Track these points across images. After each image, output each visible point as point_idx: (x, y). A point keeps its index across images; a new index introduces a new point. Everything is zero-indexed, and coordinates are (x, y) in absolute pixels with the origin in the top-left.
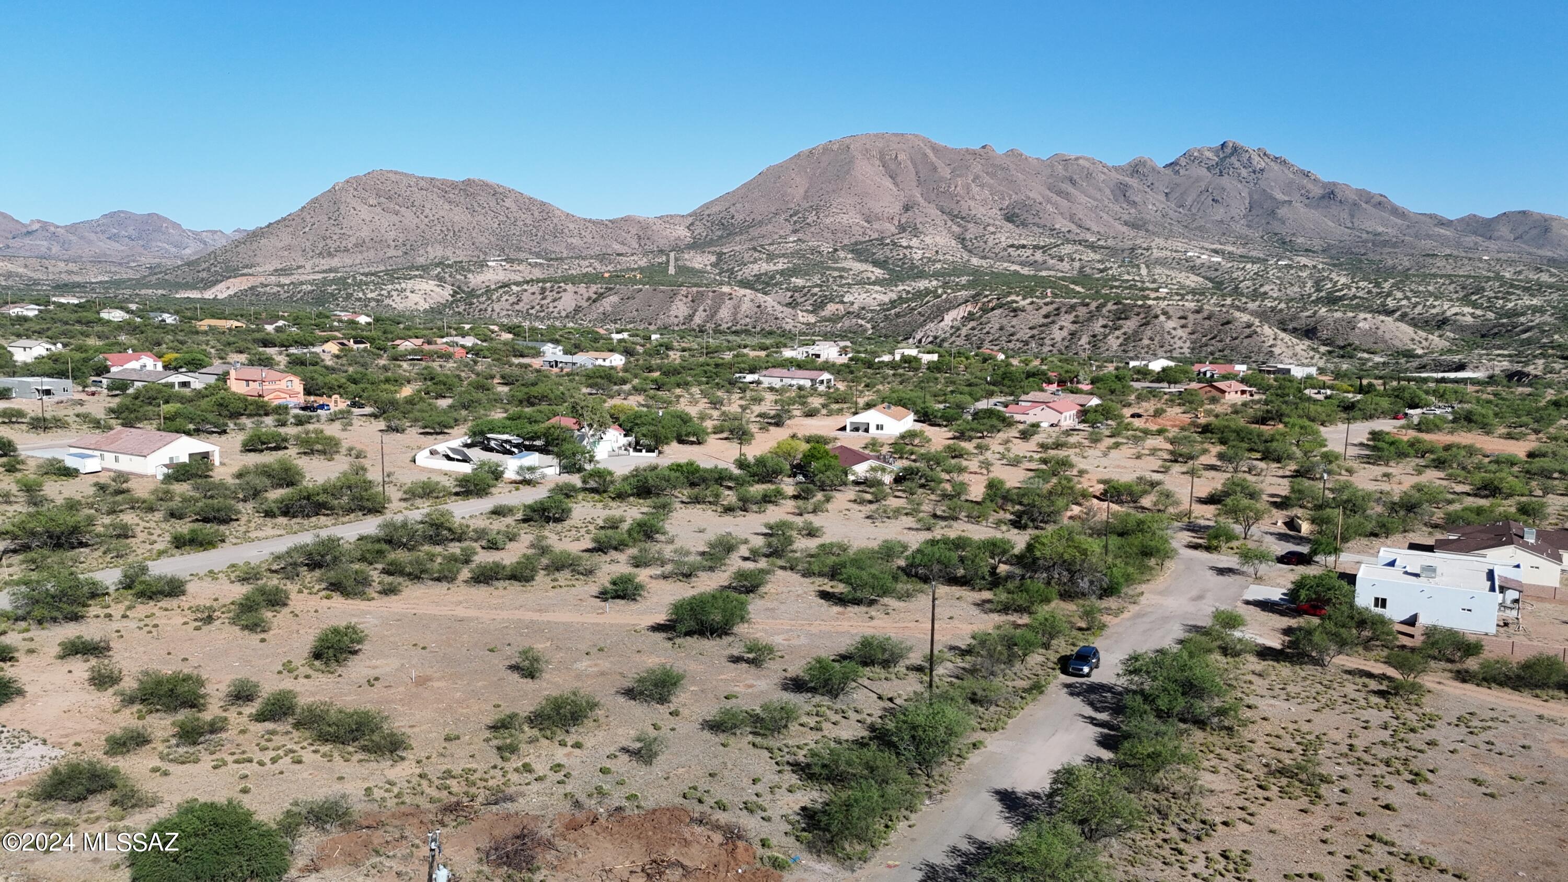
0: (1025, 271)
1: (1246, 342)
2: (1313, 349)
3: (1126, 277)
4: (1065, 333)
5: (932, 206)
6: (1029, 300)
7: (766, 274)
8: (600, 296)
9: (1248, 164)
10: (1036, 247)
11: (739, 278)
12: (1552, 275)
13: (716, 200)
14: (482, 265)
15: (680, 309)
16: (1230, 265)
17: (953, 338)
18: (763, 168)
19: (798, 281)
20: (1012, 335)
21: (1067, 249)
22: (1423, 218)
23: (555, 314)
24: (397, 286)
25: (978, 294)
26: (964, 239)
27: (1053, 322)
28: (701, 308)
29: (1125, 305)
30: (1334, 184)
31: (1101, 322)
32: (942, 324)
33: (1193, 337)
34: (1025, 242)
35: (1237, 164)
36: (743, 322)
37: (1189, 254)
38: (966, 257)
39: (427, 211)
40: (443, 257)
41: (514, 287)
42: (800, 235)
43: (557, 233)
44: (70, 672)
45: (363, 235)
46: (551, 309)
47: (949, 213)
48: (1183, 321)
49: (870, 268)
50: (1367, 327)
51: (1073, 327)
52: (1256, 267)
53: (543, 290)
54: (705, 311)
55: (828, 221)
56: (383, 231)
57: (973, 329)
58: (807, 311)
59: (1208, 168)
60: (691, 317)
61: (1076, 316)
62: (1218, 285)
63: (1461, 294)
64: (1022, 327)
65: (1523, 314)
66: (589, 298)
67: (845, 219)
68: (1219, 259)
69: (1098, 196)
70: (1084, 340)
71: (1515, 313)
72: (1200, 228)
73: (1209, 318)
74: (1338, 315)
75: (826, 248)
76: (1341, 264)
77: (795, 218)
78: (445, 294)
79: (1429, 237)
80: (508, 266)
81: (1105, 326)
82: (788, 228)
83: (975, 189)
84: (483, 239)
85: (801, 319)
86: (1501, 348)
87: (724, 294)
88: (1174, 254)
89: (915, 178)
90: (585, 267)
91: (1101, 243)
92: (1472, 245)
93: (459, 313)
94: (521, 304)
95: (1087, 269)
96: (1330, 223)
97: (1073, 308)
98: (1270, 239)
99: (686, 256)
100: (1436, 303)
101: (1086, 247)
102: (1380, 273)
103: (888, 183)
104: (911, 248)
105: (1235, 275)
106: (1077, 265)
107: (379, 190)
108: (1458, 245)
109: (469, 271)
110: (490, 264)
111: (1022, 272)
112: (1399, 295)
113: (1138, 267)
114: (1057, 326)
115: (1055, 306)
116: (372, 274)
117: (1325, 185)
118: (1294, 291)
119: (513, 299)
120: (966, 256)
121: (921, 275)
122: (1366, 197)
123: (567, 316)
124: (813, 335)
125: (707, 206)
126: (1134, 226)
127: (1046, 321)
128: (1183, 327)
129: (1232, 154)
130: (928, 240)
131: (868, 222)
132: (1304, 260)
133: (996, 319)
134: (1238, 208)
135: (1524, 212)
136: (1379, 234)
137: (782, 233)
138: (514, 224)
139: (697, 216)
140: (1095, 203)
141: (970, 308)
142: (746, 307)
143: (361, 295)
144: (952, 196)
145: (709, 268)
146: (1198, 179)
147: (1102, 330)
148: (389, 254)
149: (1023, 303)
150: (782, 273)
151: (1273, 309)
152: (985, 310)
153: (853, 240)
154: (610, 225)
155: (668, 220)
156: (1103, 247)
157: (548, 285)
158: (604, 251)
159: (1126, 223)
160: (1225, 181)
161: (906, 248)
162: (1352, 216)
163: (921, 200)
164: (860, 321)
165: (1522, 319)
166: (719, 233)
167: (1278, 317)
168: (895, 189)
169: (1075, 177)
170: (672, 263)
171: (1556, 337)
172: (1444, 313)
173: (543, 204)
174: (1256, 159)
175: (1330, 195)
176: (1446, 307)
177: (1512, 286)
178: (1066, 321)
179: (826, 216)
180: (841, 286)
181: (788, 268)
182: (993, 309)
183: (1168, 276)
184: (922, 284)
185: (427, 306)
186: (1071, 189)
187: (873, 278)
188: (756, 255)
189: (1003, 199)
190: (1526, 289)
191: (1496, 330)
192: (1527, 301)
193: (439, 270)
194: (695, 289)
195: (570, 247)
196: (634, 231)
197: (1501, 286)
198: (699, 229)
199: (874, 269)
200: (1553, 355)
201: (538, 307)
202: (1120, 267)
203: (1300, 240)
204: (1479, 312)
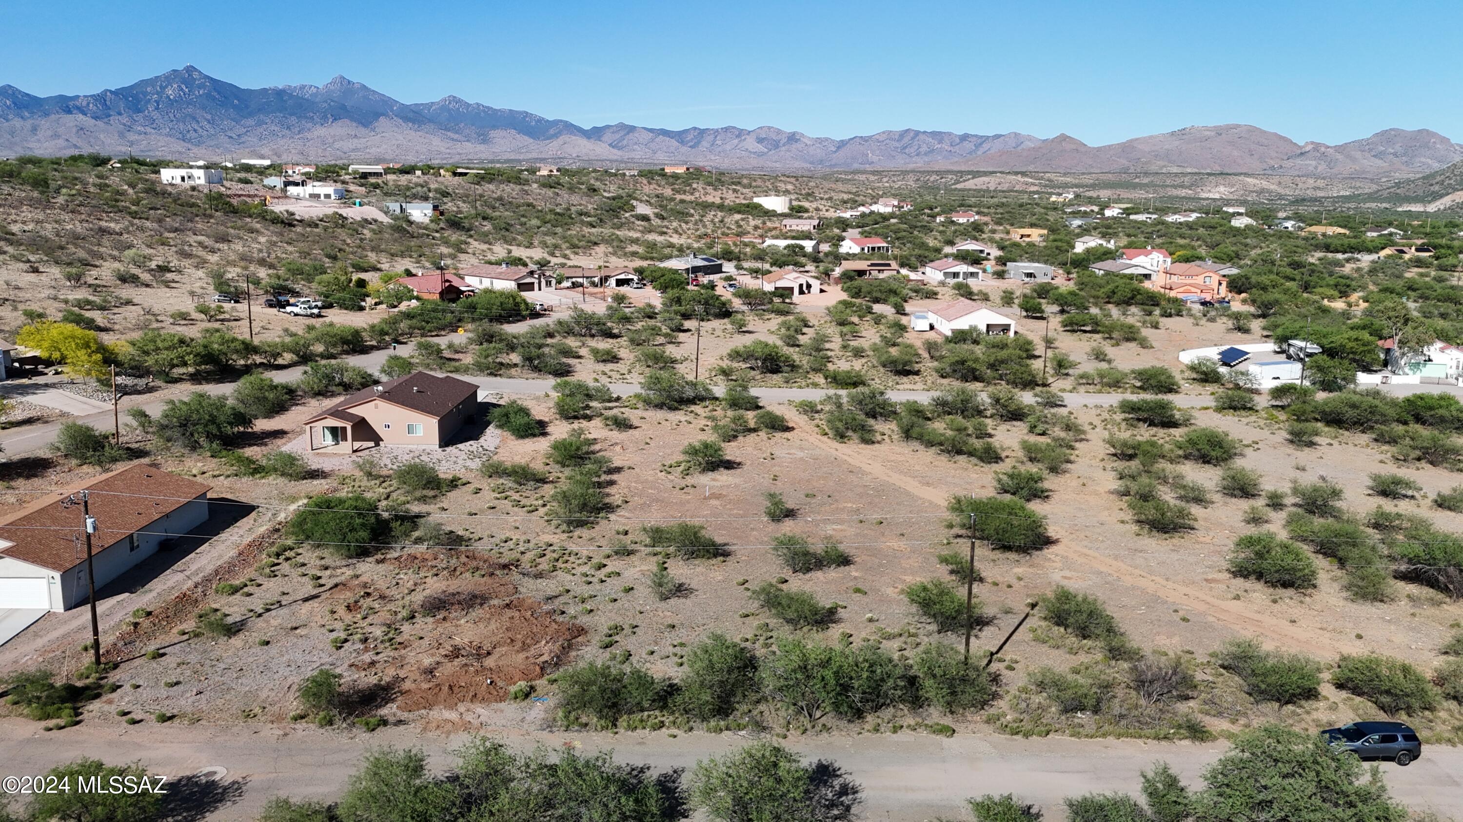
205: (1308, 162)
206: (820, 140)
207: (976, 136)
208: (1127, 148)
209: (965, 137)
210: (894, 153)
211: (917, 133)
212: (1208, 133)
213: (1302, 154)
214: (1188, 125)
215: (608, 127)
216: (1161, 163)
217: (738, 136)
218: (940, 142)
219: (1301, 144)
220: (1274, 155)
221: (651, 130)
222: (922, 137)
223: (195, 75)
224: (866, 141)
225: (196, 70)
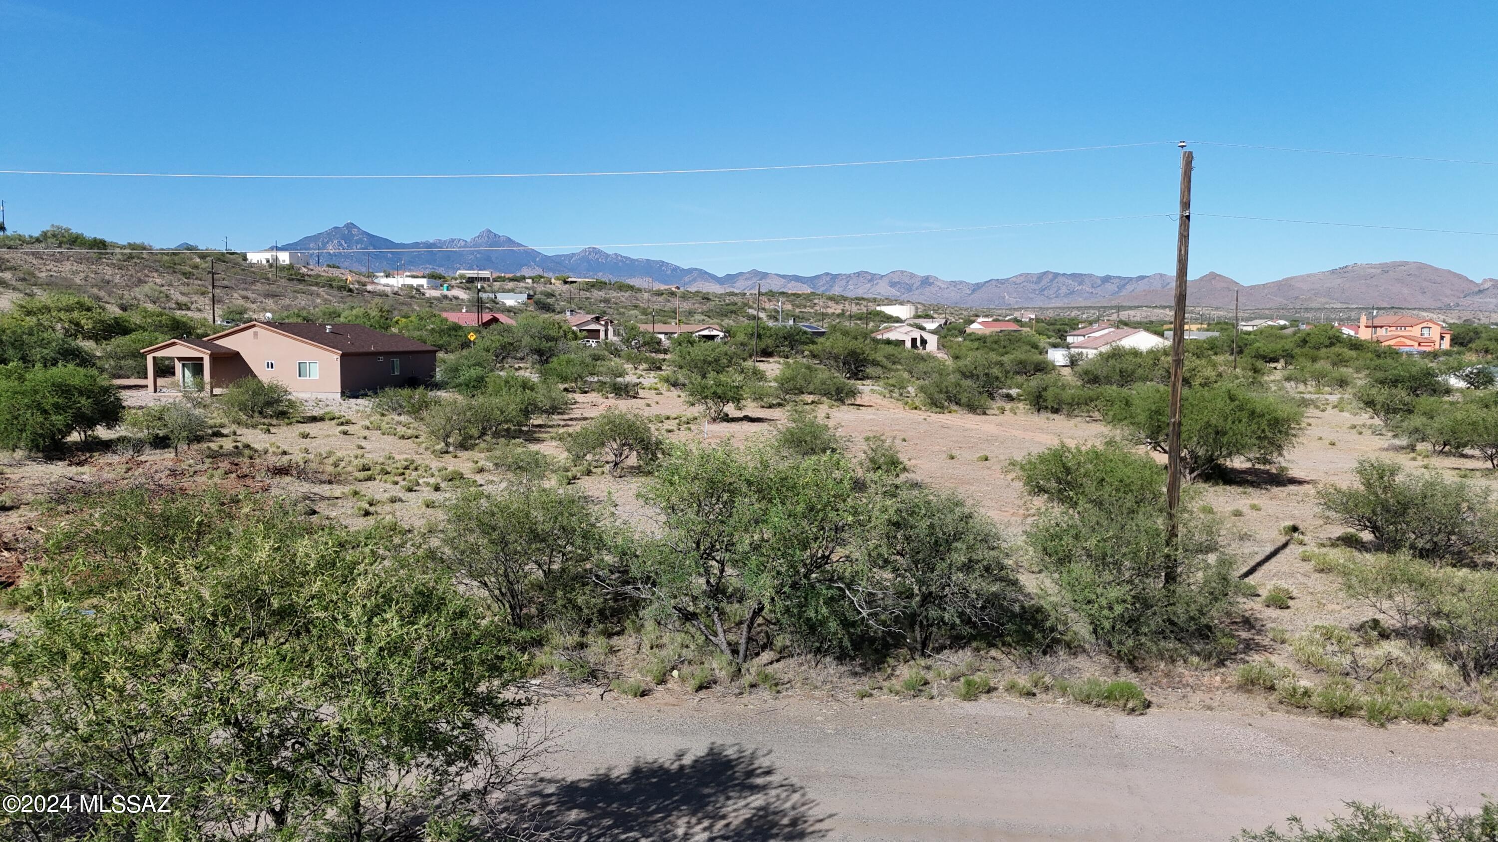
205: (1488, 300)
206: (954, 284)
207: (1119, 277)
208: (1283, 286)
209: (1107, 279)
210: (1032, 296)
211: (1056, 275)
212: (1373, 270)
213: (1480, 291)
214: (1350, 263)
215: (741, 274)
216: (1323, 300)
217: (870, 281)
218: (1080, 284)
219: (1479, 281)
220: (1449, 292)
221: (784, 277)
222: (1060, 279)
223: (355, 231)
224: (1003, 284)
225: (355, 226)
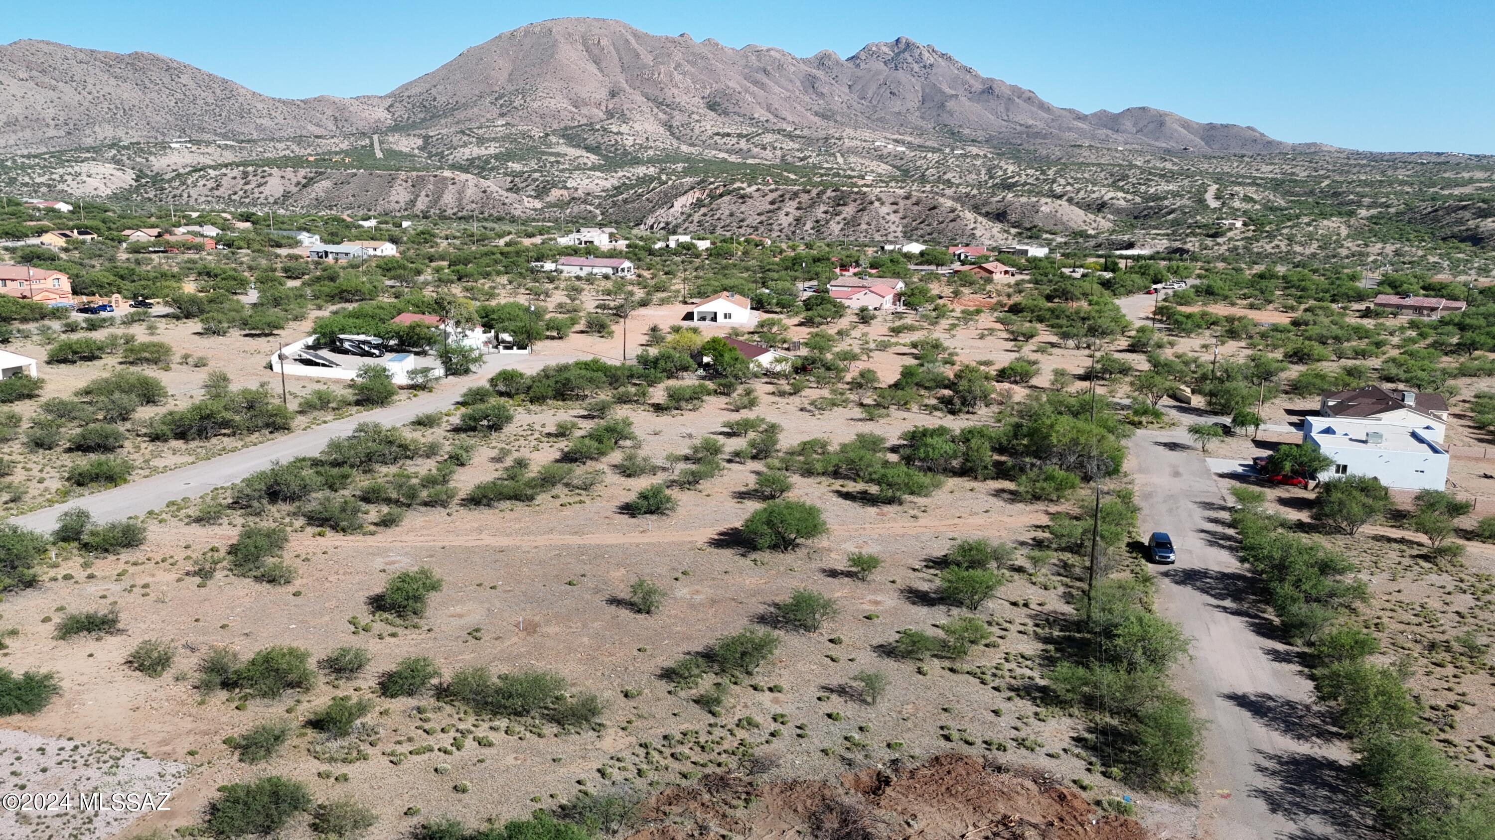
0: (733, 159)
1: (951, 225)
2: (1005, 231)
3: (826, 165)
4: (790, 219)
5: (637, 92)
6: (755, 187)
7: (479, 158)
8: (309, 182)
9: (919, 60)
10: (740, 136)
11: (450, 162)
12: (1174, 164)
13: (415, 81)
14: (164, 147)
15: (400, 194)
16: (913, 154)
17: (687, 224)
18: (463, 49)
19: (516, 167)
20: (742, 221)
21: (768, 138)
22: (1064, 113)
23: (262, 200)
24: (70, 170)
25: (702, 181)
26: (671, 126)
27: (779, 208)
28: (423, 193)
29: (842, 192)
30: (992, 80)
31: (823, 208)
32: (672, 210)
33: (905, 221)
34: (729, 131)
35: (910, 60)
36: (469, 207)
37: (877, 144)
38: (676, 145)
39: (90, 87)
40: (114, 138)
41: (210, 171)
42: (508, 119)
43: (243, 113)
44: (91, 655)
45: (15, 112)
46: (257, 195)
47: (655, 101)
48: (895, 207)
49: (585, 154)
50: (1048, 210)
51: (798, 213)
52: (936, 156)
53: (245, 175)
54: (427, 196)
55: (535, 105)
56: (39, 108)
57: (705, 215)
58: (530, 196)
59: (885, 63)
60: (413, 202)
61: (800, 203)
62: (906, 173)
63: (1110, 181)
64: (751, 212)
65: (1165, 198)
66: (298, 183)
67: (553, 104)
68: (904, 149)
69: (790, 87)
70: (809, 225)
71: (1156, 198)
72: (881, 120)
73: (917, 204)
74: (1024, 200)
75: (537, 133)
76: (1004, 154)
77: (501, 102)
78: (127, 178)
79: (1070, 129)
80: (194, 148)
81: (826, 212)
82: (496, 111)
83: (678, 77)
84: (159, 118)
85: (527, 205)
86: (1157, 228)
87: (446, 178)
88: (864, 144)
89: (618, 64)
90: (281, 150)
91: (798, 132)
92: (1104, 137)
93: (150, 199)
94: (222, 190)
95: (788, 157)
96: (990, 116)
97: (796, 195)
98: (941, 130)
99: (391, 139)
100: (1095, 189)
101: (784, 136)
102: (1042, 163)
103: (592, 68)
104: (622, 134)
105: (918, 164)
106: (779, 153)
107: (30, 62)
108: (1093, 137)
109: (151, 153)
110: (173, 145)
111: (730, 159)
112: (1063, 182)
113: (834, 155)
114: (783, 212)
115: (779, 193)
116: (35, 157)
117: (984, 81)
118: (972, 178)
119: (212, 183)
120: (675, 143)
121: (636, 161)
122: (1018, 92)
123: (275, 203)
124: (544, 220)
125: (406, 87)
126: (824, 116)
127: (772, 207)
128: (895, 212)
129: (905, 50)
130: (637, 127)
131: (576, 107)
132: (974, 150)
133: (726, 205)
134: (913, 101)
135: (1143, 108)
136: (1030, 127)
137: (488, 116)
138: (194, 101)
139: (396, 97)
140: (788, 94)
141: (698, 194)
142: (471, 192)
143: (27, 179)
144: (657, 83)
145: (416, 151)
146: (878, 73)
147: (824, 216)
148: (47, 135)
149: (749, 190)
150: (496, 157)
151: (967, 195)
152: (713, 197)
153: (562, 125)
154: (302, 105)
155: (365, 100)
156: (799, 137)
157: (250, 169)
158: (299, 133)
159: (816, 114)
160: (900, 74)
161: (617, 134)
162: (1007, 110)
163: (625, 86)
164: (588, 207)
165: (1166, 203)
166: (422, 116)
167: (972, 202)
168: (600, 75)
169: (769, 68)
170: (377, 146)
171: (1198, 218)
172: (1102, 197)
173: (226, 81)
174: (926, 54)
175: (989, 90)
176: (1103, 192)
177: (1150, 173)
178: (790, 207)
179: (534, 100)
180: (563, 171)
181: (501, 153)
182: (721, 196)
183: (862, 164)
184: (641, 171)
185: (109, 192)
186: (765, 80)
187: (590, 164)
188: (465, 138)
189: (705, 88)
190: (1162, 176)
191: (1145, 213)
192: (1164, 187)
193: (114, 152)
194: (414, 173)
195: (260, 128)
196: (329, 112)
197: (1142, 173)
198: (399, 111)
199: (589, 155)
200: (1200, 234)
201: (241, 193)
202: (818, 155)
203: (966, 131)
204: (1129, 197)
